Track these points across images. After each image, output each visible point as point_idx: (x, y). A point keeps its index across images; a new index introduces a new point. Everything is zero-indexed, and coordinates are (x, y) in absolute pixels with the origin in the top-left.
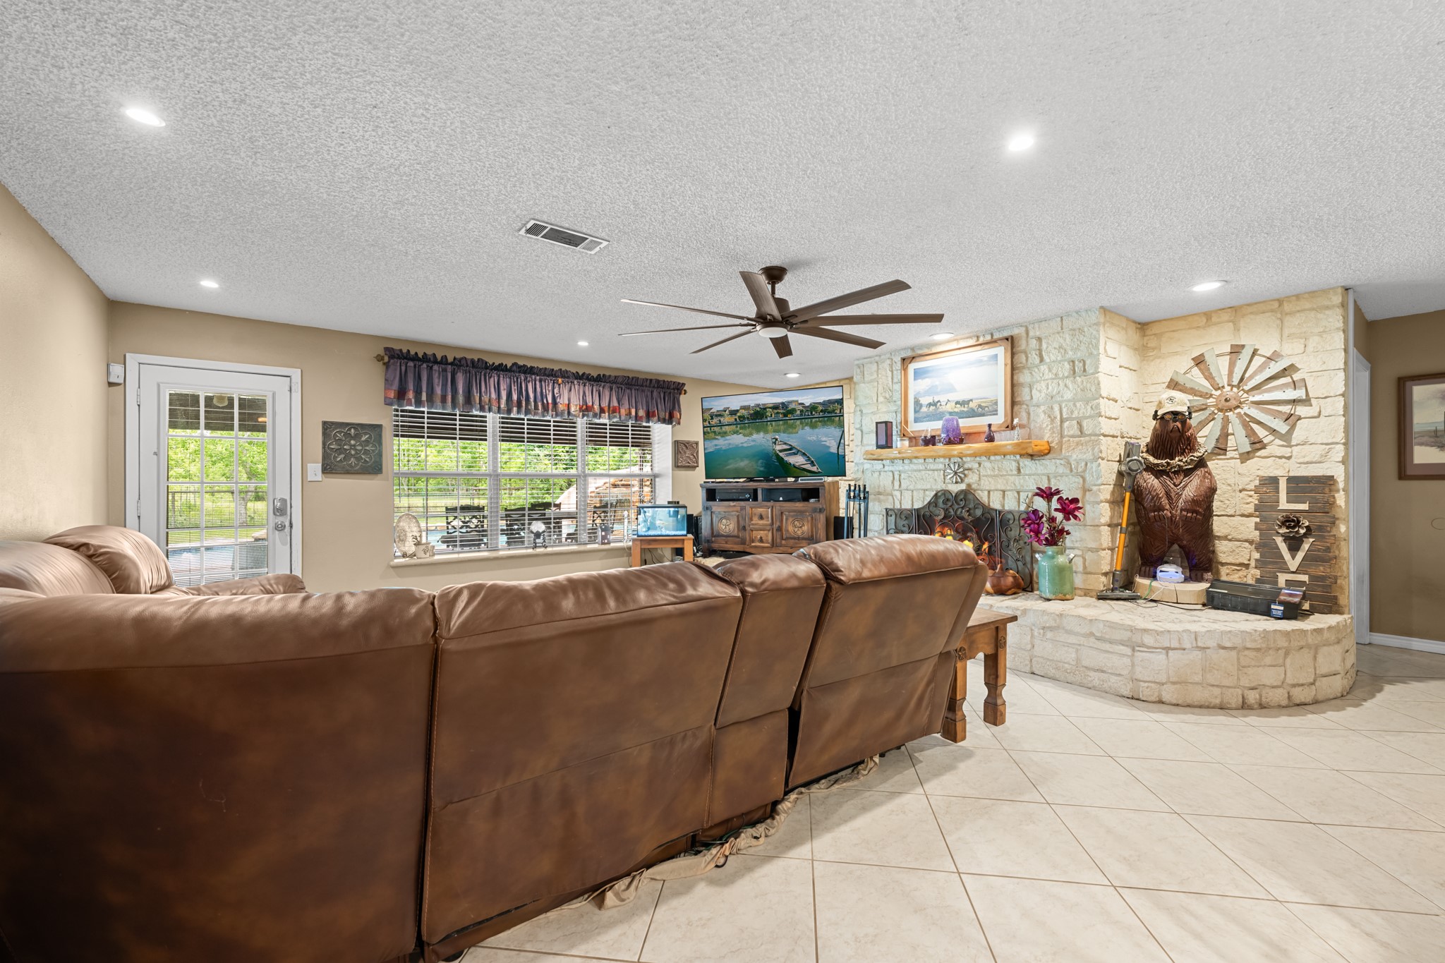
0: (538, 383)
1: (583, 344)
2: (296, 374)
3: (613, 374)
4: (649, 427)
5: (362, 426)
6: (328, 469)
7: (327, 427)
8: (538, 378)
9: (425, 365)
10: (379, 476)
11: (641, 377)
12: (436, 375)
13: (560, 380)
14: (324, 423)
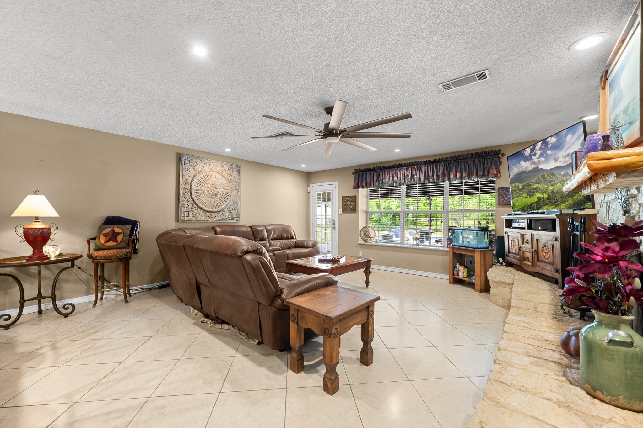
0: (405, 170)
1: (397, 151)
2: (336, 183)
3: (445, 157)
4: (495, 181)
5: (351, 196)
6: (343, 211)
7: (343, 198)
8: (405, 168)
9: (364, 173)
10: (356, 213)
11: (480, 151)
12: (368, 175)
13: (415, 167)
14: (342, 197)
